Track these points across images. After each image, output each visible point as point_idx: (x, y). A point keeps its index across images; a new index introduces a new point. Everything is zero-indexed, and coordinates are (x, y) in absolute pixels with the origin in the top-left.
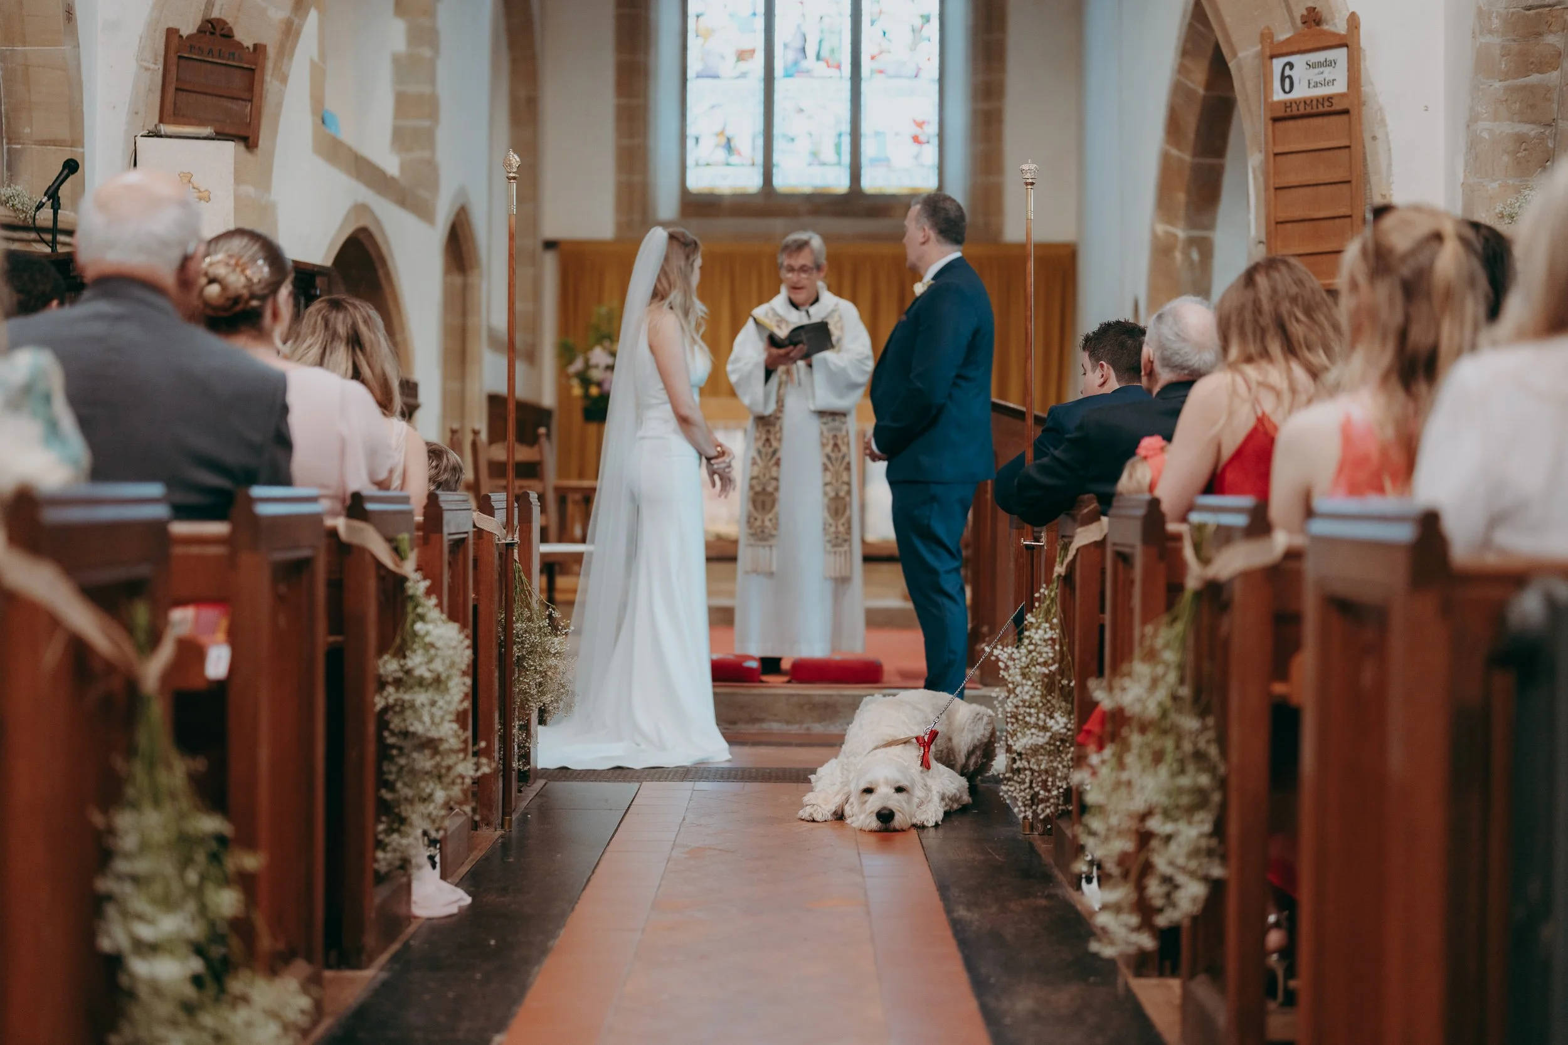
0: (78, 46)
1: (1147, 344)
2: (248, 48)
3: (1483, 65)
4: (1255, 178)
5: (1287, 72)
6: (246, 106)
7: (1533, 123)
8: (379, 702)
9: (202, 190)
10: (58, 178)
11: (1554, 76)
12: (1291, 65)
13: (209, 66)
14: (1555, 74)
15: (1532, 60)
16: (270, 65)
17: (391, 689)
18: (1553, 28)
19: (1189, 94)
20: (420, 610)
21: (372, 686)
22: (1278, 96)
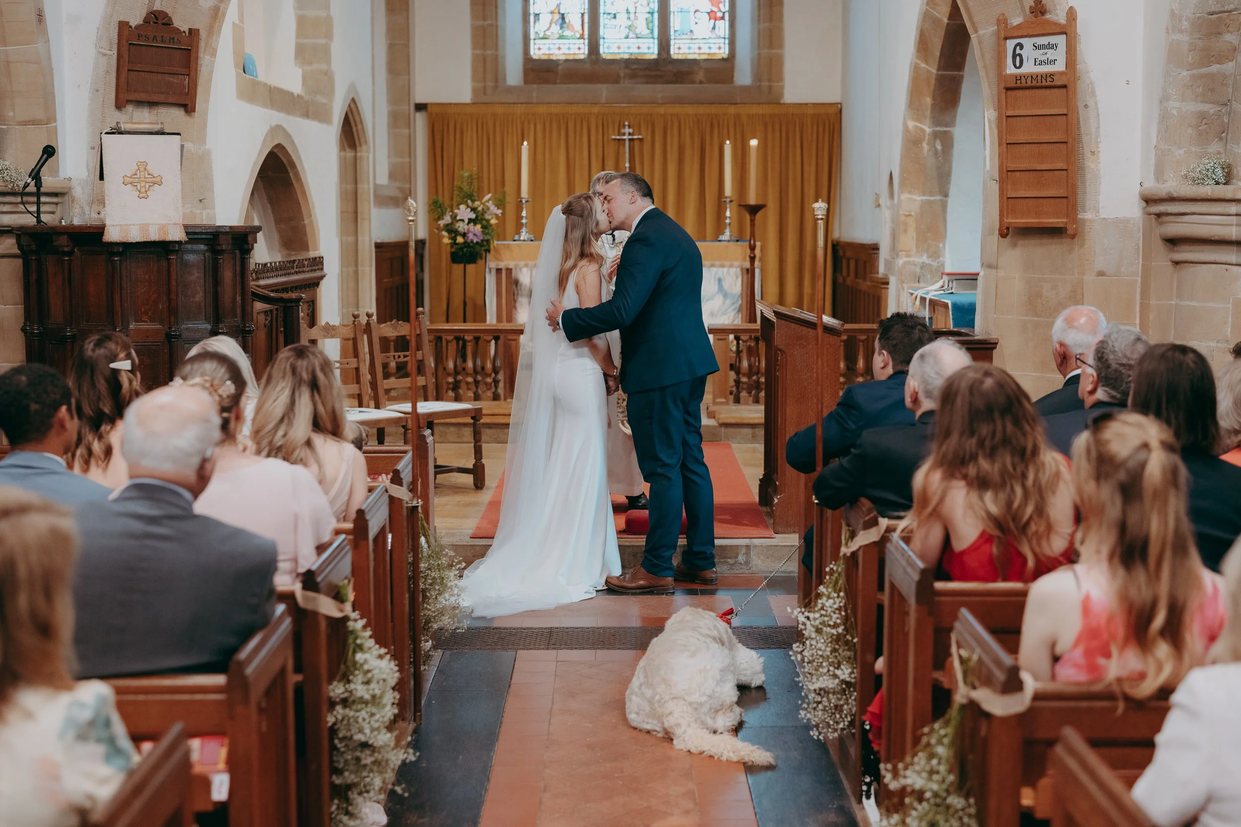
0: (49, 41)
1: (913, 377)
2: (184, 32)
3: (1173, 56)
4: (990, 128)
5: (1018, 51)
6: (185, 80)
7: (1213, 103)
8: (331, 720)
9: (155, 176)
10: (39, 161)
11: (1229, 67)
12: (1021, 46)
13: (154, 49)
14: (1231, 65)
15: (1213, 53)
16: (202, 44)
17: (339, 708)
18: (1230, 29)
19: (936, 21)
20: (358, 641)
21: (325, 707)
22: (1011, 70)
